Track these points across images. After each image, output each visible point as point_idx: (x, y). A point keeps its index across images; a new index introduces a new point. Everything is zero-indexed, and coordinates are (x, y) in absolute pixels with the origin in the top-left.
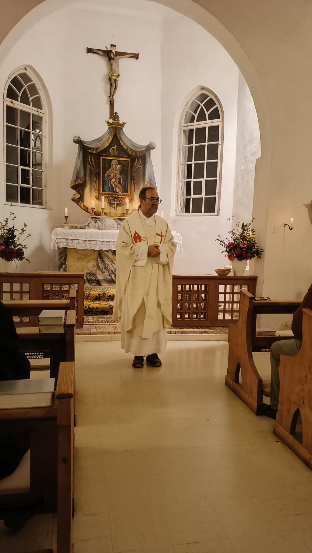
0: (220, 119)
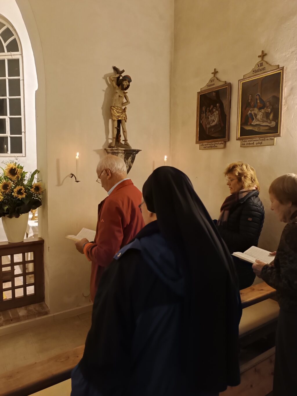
0: (19, 53)
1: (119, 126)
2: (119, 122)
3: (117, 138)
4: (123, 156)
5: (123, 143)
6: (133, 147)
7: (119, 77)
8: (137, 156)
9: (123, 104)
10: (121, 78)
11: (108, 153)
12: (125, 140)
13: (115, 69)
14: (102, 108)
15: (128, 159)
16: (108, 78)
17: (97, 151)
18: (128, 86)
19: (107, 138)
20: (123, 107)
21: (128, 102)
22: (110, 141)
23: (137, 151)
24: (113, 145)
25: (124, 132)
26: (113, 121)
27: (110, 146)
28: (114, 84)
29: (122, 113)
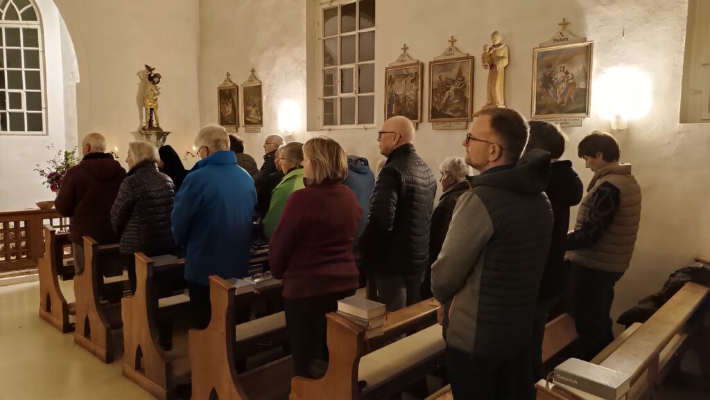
1: (151, 113)
2: (152, 109)
3: (150, 122)
4: (156, 137)
5: (156, 126)
6: (164, 130)
7: (150, 75)
8: (168, 137)
9: (155, 95)
10: (152, 75)
11: (142, 134)
12: (157, 124)
13: (147, 66)
14: (137, 98)
15: (159, 139)
16: (141, 75)
17: (133, 133)
18: (158, 82)
19: (141, 122)
20: (155, 98)
21: (158, 93)
22: (144, 125)
23: (168, 133)
24: (147, 128)
25: (156, 118)
26: (146, 109)
27: (144, 129)
28: (147, 80)
29: (154, 102)
